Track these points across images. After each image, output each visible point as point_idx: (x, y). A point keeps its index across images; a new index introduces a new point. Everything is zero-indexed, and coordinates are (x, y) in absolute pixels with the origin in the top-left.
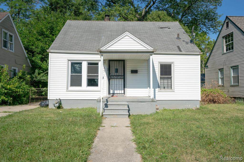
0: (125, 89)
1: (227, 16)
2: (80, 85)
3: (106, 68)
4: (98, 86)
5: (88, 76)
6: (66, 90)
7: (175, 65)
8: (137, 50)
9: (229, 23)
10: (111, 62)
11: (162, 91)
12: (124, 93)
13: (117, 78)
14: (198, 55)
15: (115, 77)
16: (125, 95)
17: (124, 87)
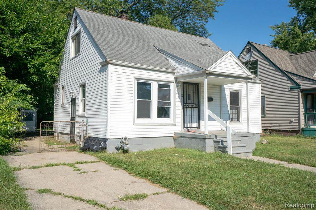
0: (200, 121)
1: (249, 42)
2: (148, 116)
3: (180, 92)
4: (169, 118)
5: (159, 103)
6: (133, 124)
7: (242, 93)
8: (241, 75)
9: (252, 49)
10: (185, 85)
11: (233, 123)
12: (199, 127)
13: (192, 107)
14: (259, 83)
15: (189, 105)
16: (200, 130)
17: (199, 120)
